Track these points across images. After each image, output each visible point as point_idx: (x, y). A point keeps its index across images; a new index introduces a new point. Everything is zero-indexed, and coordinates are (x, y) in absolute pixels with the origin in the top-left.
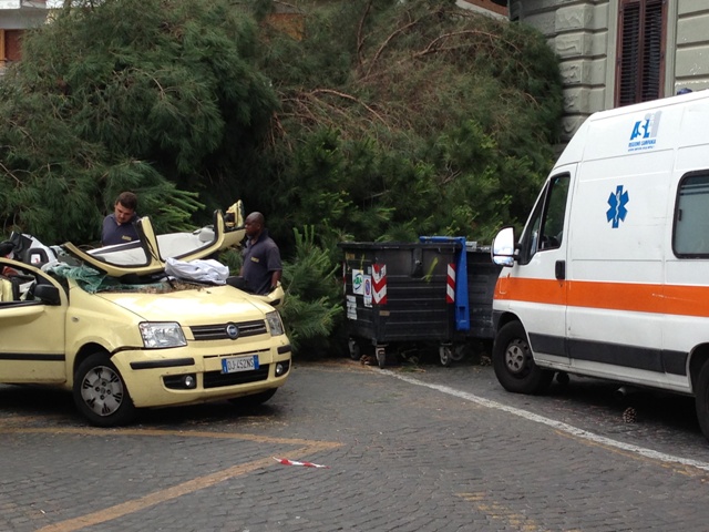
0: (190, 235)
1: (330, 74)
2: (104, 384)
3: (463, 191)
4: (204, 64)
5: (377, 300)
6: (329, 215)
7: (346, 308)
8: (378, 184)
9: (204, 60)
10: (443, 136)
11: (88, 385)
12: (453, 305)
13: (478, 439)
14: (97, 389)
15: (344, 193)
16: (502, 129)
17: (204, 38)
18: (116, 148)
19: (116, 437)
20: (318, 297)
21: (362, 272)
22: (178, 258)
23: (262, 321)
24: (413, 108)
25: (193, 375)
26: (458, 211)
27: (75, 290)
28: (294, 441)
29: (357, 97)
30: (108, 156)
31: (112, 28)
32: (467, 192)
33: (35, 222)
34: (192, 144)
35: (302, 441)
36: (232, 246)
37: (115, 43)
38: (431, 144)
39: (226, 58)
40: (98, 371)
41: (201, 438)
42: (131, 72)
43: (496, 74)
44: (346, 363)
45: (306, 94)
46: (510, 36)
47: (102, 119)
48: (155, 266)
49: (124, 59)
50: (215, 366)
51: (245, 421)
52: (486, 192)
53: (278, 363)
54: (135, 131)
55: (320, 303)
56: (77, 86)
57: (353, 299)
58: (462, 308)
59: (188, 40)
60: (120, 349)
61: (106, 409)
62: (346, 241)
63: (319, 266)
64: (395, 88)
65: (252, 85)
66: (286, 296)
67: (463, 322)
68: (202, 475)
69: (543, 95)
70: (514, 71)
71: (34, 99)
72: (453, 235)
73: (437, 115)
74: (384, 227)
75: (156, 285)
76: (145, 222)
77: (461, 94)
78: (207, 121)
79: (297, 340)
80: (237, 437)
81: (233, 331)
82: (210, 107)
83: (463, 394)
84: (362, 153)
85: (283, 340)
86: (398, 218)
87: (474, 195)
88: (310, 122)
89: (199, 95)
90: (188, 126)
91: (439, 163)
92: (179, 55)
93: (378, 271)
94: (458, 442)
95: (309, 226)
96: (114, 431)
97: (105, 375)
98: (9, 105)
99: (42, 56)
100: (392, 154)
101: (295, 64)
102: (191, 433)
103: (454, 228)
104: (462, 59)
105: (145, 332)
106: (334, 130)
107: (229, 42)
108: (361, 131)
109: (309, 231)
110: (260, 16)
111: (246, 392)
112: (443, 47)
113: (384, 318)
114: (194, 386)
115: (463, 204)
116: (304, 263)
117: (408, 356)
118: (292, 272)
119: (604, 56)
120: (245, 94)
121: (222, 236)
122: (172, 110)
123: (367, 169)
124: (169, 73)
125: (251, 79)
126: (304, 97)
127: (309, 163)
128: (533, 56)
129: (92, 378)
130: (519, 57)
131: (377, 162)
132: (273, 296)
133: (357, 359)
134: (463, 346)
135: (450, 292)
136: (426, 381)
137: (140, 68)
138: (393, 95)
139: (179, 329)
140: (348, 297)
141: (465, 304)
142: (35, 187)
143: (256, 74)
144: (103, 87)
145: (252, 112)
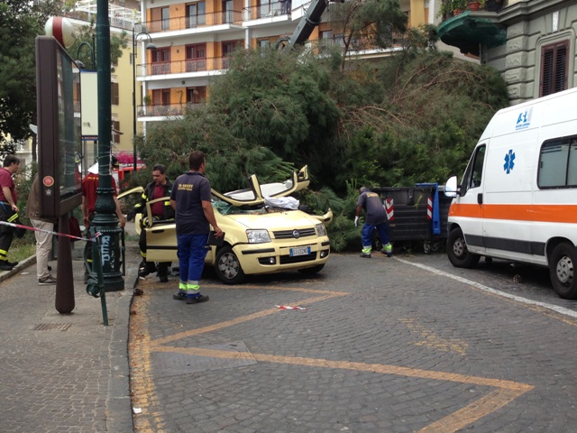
0: (280, 184)
1: (373, 98)
2: (230, 262)
3: (444, 158)
4: (300, 95)
8: (396, 157)
9: (300, 93)
10: (435, 129)
11: (221, 263)
12: (432, 220)
14: (226, 265)
15: (375, 161)
16: (470, 124)
17: (300, 81)
18: (252, 140)
22: (271, 196)
23: (313, 229)
24: (419, 114)
25: (275, 257)
26: (441, 169)
29: (387, 110)
30: (248, 145)
31: (251, 79)
32: (446, 159)
34: (292, 137)
37: (253, 86)
38: (427, 134)
39: (312, 91)
40: (227, 256)
42: (260, 100)
43: (470, 94)
45: (358, 109)
46: (479, 72)
48: (258, 201)
49: (257, 94)
50: (286, 252)
52: (456, 159)
53: (322, 251)
54: (262, 131)
58: (436, 222)
59: (291, 82)
60: (237, 244)
61: (231, 275)
64: (410, 104)
65: (327, 105)
66: (334, 218)
67: (437, 230)
69: (497, 104)
70: (480, 92)
73: (433, 118)
74: (398, 179)
75: (259, 210)
76: (254, 177)
77: (447, 106)
78: (300, 124)
79: (346, 240)
81: (297, 234)
84: (387, 140)
85: (325, 239)
86: (406, 174)
87: (450, 160)
88: (361, 124)
89: (296, 111)
91: (432, 144)
92: (287, 91)
93: (389, 202)
95: (354, 179)
96: (233, 287)
97: (230, 258)
100: (404, 140)
101: (354, 94)
102: (272, 288)
103: (436, 179)
104: (450, 87)
105: (250, 235)
106: (372, 127)
107: (314, 83)
108: (388, 128)
109: (354, 182)
110: (335, 68)
112: (440, 81)
113: (393, 228)
114: (274, 263)
115: (443, 166)
116: (351, 199)
117: (407, 248)
118: (344, 204)
119: (533, 81)
120: (323, 110)
121: (296, 184)
122: (282, 120)
123: (389, 148)
124: (281, 100)
125: (326, 102)
126: (357, 111)
127: (357, 146)
128: (491, 83)
129: (224, 259)
130: (484, 84)
131: (394, 144)
132: (326, 216)
134: (437, 243)
135: (429, 213)
137: (265, 98)
138: (409, 108)
139: (267, 233)
141: (438, 220)
143: (329, 99)
144: (246, 109)
145: (327, 120)
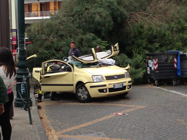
0: (105, 52)
1: (142, 8)
2: (83, 92)
4: (108, 7)
5: (155, 68)
6: (142, 46)
7: (147, 71)
8: (155, 37)
9: (108, 6)
10: (173, 23)
11: (79, 92)
12: (176, 69)
13: (183, 105)
14: (82, 93)
15: (146, 40)
18: (86, 30)
19: (87, 105)
20: (139, 68)
21: (151, 61)
22: (101, 59)
23: (124, 74)
24: (165, 16)
25: (106, 89)
26: (178, 43)
27: (75, 67)
28: (133, 106)
29: (149, 14)
30: (84, 33)
32: (180, 38)
33: (65, 50)
34: (105, 28)
35: (135, 106)
36: (116, 55)
37: (85, 3)
38: (170, 26)
39: (114, 5)
40: (82, 88)
41: (108, 105)
42: (89, 10)
44: (147, 85)
45: (135, 14)
47: (82, 23)
48: (96, 61)
49: (87, 7)
50: (112, 86)
51: (120, 101)
52: (185, 38)
53: (128, 85)
54: (90, 26)
55: (140, 70)
56: (75, 15)
57: (149, 68)
58: (179, 70)
59: (104, 1)
60: (87, 83)
61: (84, 98)
62: (147, 53)
63: (139, 59)
64: (160, 11)
65: (121, 12)
66: (130, 68)
67: (179, 74)
68: (108, 115)
71: (65, 19)
72: (176, 50)
73: (171, 18)
74: (157, 49)
75: (96, 66)
76: (93, 49)
78: (109, 22)
79: (134, 79)
80: (118, 105)
81: (116, 77)
82: (110, 18)
83: (179, 93)
84: (151, 29)
85: (130, 79)
86: (161, 46)
87: (182, 39)
88: (137, 21)
89: (107, 16)
90: (104, 24)
91: (172, 31)
92: (101, 5)
93: (155, 60)
94: (177, 106)
95: (137, 49)
96: (86, 104)
97: (84, 89)
98: (59, 20)
99: (66, 7)
100: (159, 29)
101: (133, 6)
102: (106, 104)
103: (176, 48)
104: (179, 2)
105: (93, 78)
106: (143, 23)
107: (115, 1)
108: (150, 23)
109: (137, 50)
111: (120, 93)
113: (157, 73)
114: (106, 92)
115: (179, 42)
116: (136, 59)
117: (164, 83)
118: (132, 61)
120: (119, 15)
121: (113, 52)
122: (100, 20)
123: (152, 33)
124: (99, 10)
125: (121, 11)
126: (135, 15)
127: (136, 32)
129: (80, 90)
131: (155, 31)
132: (127, 68)
133: (150, 84)
134: (179, 80)
135: (175, 65)
136: (169, 90)
137: (91, 9)
138: (159, 13)
139: (102, 77)
140: (147, 68)
141: (180, 69)
142: (65, 41)
143: (122, 9)
144: (82, 15)
145: (121, 19)
